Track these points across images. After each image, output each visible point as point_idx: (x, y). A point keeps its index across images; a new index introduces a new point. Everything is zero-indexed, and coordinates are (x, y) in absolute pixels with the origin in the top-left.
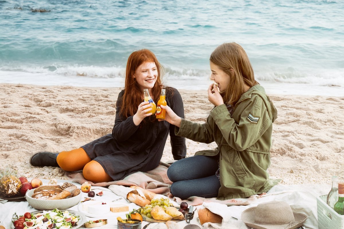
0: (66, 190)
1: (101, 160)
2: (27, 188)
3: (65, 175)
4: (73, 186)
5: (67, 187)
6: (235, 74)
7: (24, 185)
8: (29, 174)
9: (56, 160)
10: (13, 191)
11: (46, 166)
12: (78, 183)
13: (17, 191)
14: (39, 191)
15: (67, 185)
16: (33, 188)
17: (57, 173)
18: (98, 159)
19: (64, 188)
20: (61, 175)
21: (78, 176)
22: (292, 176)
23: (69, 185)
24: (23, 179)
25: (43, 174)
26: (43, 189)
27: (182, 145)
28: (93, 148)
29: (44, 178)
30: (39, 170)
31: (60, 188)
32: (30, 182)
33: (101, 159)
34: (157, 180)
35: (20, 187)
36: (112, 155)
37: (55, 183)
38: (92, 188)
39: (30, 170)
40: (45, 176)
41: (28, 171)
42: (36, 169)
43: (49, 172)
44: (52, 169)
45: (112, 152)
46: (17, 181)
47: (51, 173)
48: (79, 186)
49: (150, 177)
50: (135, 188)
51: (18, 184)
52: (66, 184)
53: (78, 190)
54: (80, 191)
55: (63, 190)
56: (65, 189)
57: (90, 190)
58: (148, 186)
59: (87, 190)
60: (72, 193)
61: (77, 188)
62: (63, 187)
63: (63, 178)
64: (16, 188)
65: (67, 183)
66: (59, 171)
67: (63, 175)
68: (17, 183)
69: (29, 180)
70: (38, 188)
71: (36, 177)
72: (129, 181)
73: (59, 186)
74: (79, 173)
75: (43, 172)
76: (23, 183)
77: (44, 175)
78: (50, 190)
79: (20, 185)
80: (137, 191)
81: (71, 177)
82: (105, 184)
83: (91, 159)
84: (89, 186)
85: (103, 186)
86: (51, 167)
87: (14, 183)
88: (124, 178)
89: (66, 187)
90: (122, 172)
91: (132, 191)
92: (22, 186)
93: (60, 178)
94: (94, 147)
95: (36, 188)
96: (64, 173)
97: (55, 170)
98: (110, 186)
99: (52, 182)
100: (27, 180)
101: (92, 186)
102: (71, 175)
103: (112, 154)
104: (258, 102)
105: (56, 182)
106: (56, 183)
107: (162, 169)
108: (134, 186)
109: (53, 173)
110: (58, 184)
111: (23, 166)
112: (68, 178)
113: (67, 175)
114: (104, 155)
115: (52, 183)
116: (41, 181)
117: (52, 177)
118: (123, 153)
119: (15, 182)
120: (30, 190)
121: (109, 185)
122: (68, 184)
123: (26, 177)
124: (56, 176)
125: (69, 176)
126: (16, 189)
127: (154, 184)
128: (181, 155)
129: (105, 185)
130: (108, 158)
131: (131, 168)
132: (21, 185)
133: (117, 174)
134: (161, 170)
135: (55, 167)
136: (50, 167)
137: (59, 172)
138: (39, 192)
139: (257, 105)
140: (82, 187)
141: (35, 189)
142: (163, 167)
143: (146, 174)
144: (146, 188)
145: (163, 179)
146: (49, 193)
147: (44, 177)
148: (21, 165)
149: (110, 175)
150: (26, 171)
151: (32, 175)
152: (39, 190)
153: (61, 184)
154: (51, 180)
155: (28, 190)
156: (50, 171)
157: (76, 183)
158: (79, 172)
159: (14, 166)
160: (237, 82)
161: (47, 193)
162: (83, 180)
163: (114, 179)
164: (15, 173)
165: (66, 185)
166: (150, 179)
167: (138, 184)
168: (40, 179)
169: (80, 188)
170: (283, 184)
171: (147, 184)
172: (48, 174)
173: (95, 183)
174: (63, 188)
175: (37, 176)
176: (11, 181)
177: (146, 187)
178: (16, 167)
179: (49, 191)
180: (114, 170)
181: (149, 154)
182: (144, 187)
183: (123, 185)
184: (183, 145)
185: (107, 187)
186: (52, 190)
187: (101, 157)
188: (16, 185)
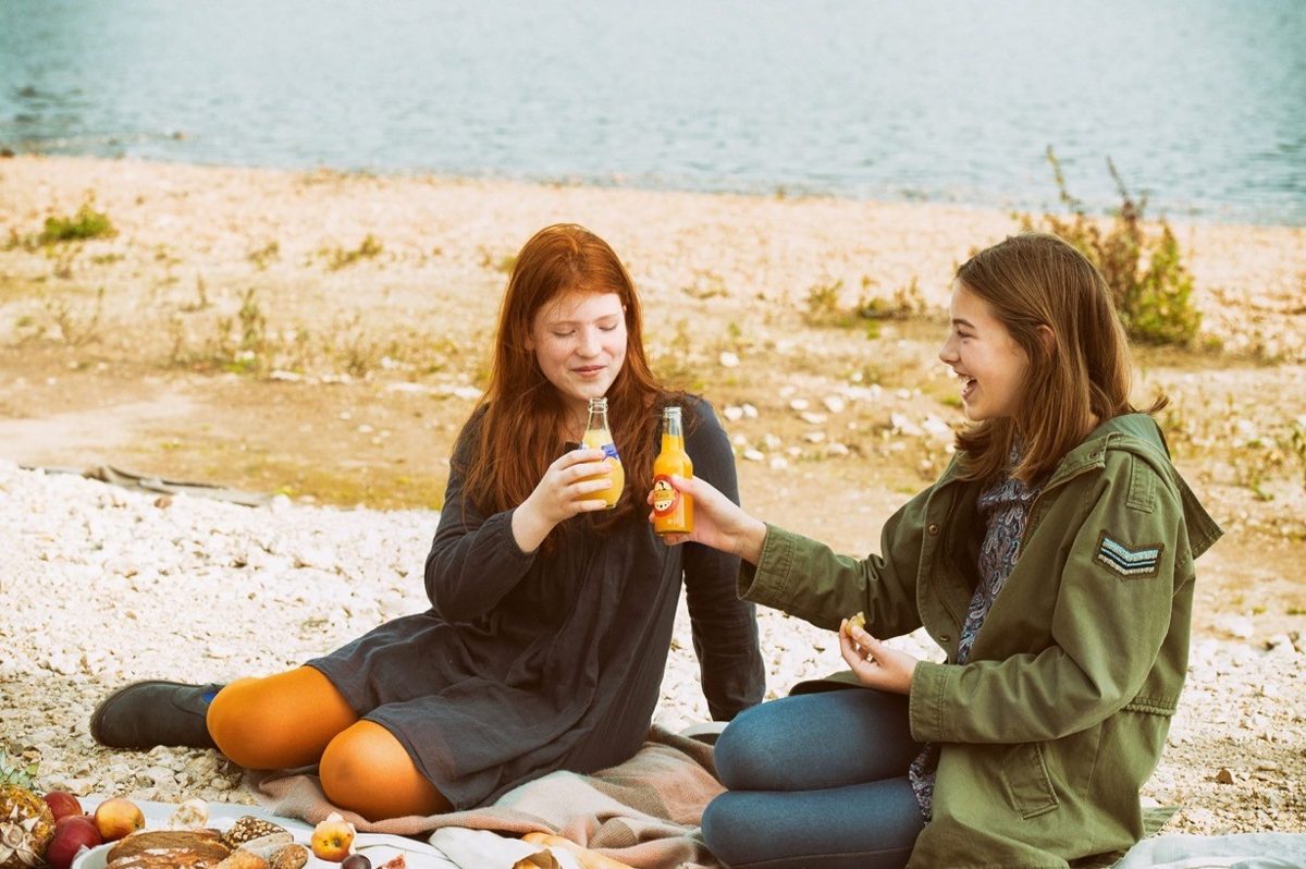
0: (244, 850)
1: (397, 717)
2: (78, 841)
3: (245, 787)
4: (278, 831)
5: (250, 838)
6: (1056, 350)
7: (63, 826)
8: (91, 781)
9: (205, 718)
10: (18, 852)
11: (164, 744)
12: (298, 817)
13: (36, 852)
14: (128, 855)
15: (251, 829)
16: (104, 841)
17: (212, 774)
18: (385, 715)
19: (236, 840)
20: (226, 783)
21: (298, 792)
22: (1227, 795)
23: (258, 828)
24: (63, 802)
25: (149, 781)
26: (147, 843)
27: (745, 651)
28: (364, 668)
29: (154, 799)
30: (131, 762)
31: (222, 840)
32: (92, 814)
33: (396, 713)
34: (640, 810)
35: (49, 834)
36: (444, 695)
37: (197, 820)
38: (360, 840)
39: (93, 762)
40: (156, 788)
41: (87, 767)
42: (121, 756)
43: (177, 772)
44: (190, 760)
45: (446, 682)
46: (37, 810)
47: (183, 777)
48: (302, 834)
49: (611, 794)
50: (544, 842)
51: (40, 824)
52: (246, 825)
53: (296, 848)
54: (306, 852)
55: (235, 848)
56: (242, 845)
57: (352, 852)
58: (601, 836)
59: (338, 850)
60: (272, 863)
61: (296, 842)
62: (232, 836)
63: (234, 796)
64: (31, 838)
65: (252, 819)
66: (220, 767)
67: (235, 786)
68: (36, 819)
69: (88, 805)
70: (123, 840)
71: (120, 793)
72: (520, 814)
73: (218, 831)
74: (302, 778)
75: (150, 770)
76: (62, 820)
77: (153, 783)
78: (178, 850)
79: (46, 829)
80: (553, 855)
81: (269, 795)
82: (415, 822)
83: (358, 715)
84: (348, 832)
85: (409, 832)
86: (185, 749)
87: (21, 818)
88: (497, 799)
89: (245, 837)
90: (491, 769)
91: (531, 853)
92: (56, 831)
93: (224, 796)
94: (367, 661)
95: (118, 842)
96: (241, 776)
97: (201, 760)
98: (438, 831)
99: (185, 815)
100: (77, 805)
101: (358, 831)
102: (271, 786)
103: (444, 690)
104: (1136, 485)
105: (203, 814)
106: (202, 819)
107: (662, 761)
108: (542, 832)
109: (194, 774)
110: (211, 824)
111: (64, 746)
112: (256, 797)
113: (255, 787)
114: (412, 698)
115: (186, 821)
116: (141, 808)
117: (186, 793)
118: (493, 685)
119: (24, 812)
120: (90, 848)
121: (433, 827)
122: (255, 823)
123: (76, 792)
124: (203, 787)
125: (261, 787)
126: (30, 844)
127: (624, 825)
128: (742, 699)
129: (415, 831)
130: (431, 712)
131: (526, 754)
132: (52, 827)
133: (466, 777)
134: (657, 765)
135: (201, 751)
136: (180, 748)
137: (219, 771)
138: (131, 860)
139: (1134, 498)
140: (315, 838)
141: (111, 845)
142: (669, 754)
143: (591, 783)
144: (588, 847)
145: (667, 806)
146: (174, 861)
147: (151, 791)
148: (53, 740)
149: (435, 783)
150: (76, 768)
151: (101, 783)
152: (130, 850)
153: (226, 823)
154: (180, 806)
155: (84, 848)
156: (178, 768)
157: (290, 817)
158: (304, 773)
159: (26, 744)
160: (1061, 386)
161: (162, 861)
162: (322, 808)
163: (454, 802)
164: (27, 773)
165: (245, 828)
166: (609, 805)
167: (557, 825)
168: (136, 802)
169: (309, 842)
170: (1186, 830)
171: (598, 823)
172: (172, 779)
173: (372, 822)
174: (232, 842)
175: (121, 786)
176: (10, 809)
177: (589, 839)
178: (33, 749)
179: (171, 856)
180: (453, 763)
181: (596, 684)
182: (584, 841)
183: (494, 827)
184: (750, 652)
185: (424, 836)
186: (185, 851)
187: (399, 707)
188: (29, 829)
